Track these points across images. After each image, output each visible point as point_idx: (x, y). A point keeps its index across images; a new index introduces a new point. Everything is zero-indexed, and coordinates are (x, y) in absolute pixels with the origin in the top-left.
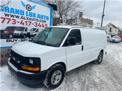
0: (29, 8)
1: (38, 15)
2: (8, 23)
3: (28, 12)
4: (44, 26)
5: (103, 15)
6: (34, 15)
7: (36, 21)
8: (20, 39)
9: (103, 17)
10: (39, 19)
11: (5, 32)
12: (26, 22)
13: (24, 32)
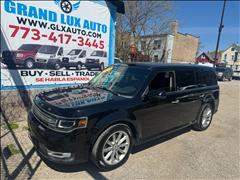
0: (66, 6)
1: (86, 21)
2: (24, 37)
3: (66, 15)
4: (97, 46)
5: (222, 26)
6: (78, 21)
8: (48, 71)
9: (220, 31)
10: (87, 31)
11: (18, 55)
12: (61, 36)
13: (57, 57)
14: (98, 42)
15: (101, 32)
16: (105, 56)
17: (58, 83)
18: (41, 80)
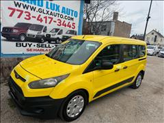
1: (64, 8)
2: (19, 17)
3: (49, 2)
4: (70, 27)
5: (149, 18)
6: (58, 7)
7: (59, 18)
8: (36, 44)
9: (148, 20)
10: (64, 15)
11: (14, 31)
12: (46, 18)
13: (42, 33)
14: (71, 24)
15: (73, 17)
16: (76, 34)
17: (42, 52)
18: (31, 50)
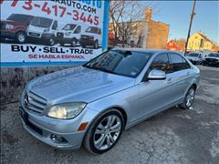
4: (91, 22)
5: (193, 14)
7: (76, 8)
8: (42, 47)
9: (192, 17)
11: (8, 26)
12: (55, 7)
13: (51, 31)
14: (92, 17)
15: (95, 7)
16: (100, 33)
17: (52, 60)
18: (35, 56)
